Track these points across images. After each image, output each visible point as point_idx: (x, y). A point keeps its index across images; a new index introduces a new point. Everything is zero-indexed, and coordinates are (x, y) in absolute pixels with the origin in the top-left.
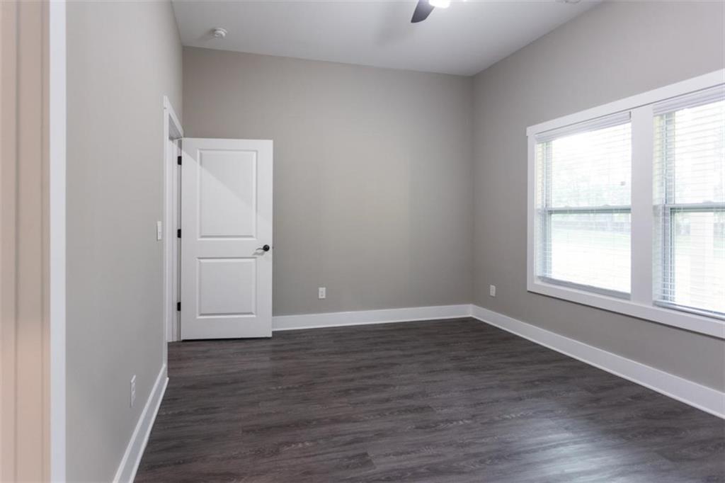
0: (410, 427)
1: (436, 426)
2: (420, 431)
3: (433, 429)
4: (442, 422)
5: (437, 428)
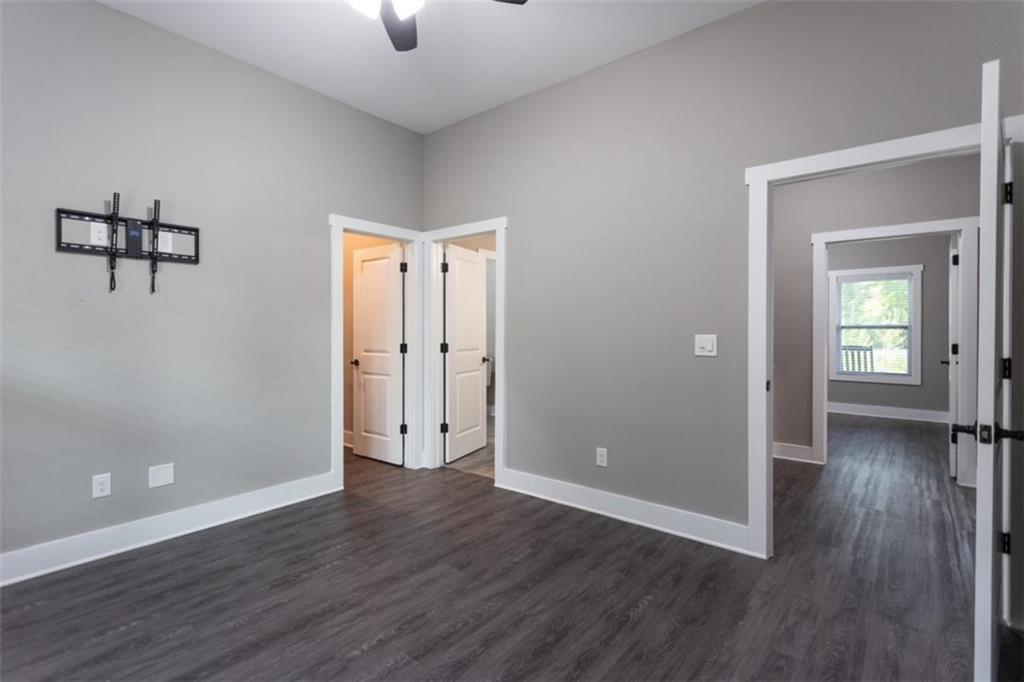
0: (433, 612)
1: (400, 628)
2: (420, 612)
3: (403, 621)
4: (393, 637)
5: (398, 625)
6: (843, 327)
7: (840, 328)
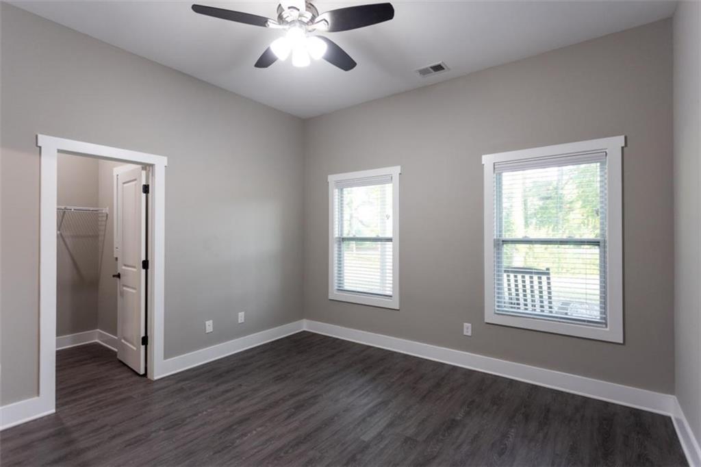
6: (505, 242)
7: (500, 243)
